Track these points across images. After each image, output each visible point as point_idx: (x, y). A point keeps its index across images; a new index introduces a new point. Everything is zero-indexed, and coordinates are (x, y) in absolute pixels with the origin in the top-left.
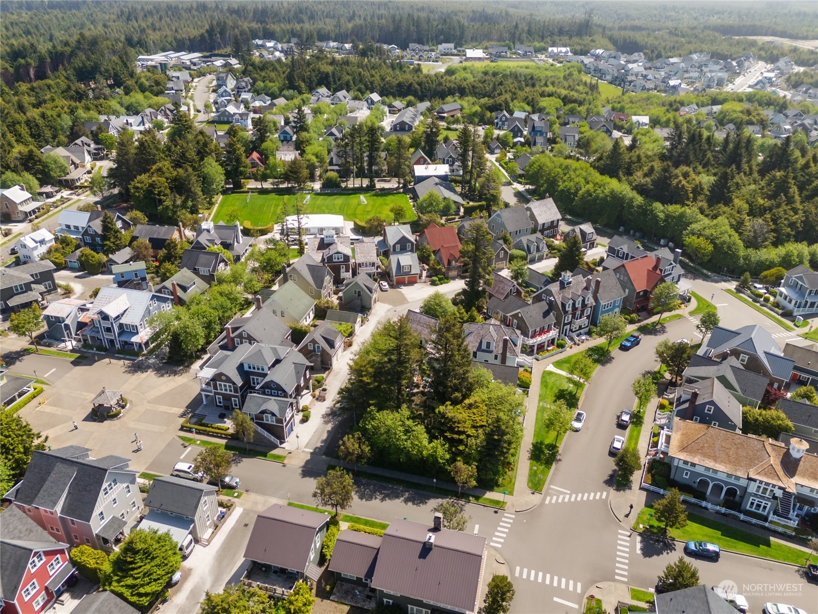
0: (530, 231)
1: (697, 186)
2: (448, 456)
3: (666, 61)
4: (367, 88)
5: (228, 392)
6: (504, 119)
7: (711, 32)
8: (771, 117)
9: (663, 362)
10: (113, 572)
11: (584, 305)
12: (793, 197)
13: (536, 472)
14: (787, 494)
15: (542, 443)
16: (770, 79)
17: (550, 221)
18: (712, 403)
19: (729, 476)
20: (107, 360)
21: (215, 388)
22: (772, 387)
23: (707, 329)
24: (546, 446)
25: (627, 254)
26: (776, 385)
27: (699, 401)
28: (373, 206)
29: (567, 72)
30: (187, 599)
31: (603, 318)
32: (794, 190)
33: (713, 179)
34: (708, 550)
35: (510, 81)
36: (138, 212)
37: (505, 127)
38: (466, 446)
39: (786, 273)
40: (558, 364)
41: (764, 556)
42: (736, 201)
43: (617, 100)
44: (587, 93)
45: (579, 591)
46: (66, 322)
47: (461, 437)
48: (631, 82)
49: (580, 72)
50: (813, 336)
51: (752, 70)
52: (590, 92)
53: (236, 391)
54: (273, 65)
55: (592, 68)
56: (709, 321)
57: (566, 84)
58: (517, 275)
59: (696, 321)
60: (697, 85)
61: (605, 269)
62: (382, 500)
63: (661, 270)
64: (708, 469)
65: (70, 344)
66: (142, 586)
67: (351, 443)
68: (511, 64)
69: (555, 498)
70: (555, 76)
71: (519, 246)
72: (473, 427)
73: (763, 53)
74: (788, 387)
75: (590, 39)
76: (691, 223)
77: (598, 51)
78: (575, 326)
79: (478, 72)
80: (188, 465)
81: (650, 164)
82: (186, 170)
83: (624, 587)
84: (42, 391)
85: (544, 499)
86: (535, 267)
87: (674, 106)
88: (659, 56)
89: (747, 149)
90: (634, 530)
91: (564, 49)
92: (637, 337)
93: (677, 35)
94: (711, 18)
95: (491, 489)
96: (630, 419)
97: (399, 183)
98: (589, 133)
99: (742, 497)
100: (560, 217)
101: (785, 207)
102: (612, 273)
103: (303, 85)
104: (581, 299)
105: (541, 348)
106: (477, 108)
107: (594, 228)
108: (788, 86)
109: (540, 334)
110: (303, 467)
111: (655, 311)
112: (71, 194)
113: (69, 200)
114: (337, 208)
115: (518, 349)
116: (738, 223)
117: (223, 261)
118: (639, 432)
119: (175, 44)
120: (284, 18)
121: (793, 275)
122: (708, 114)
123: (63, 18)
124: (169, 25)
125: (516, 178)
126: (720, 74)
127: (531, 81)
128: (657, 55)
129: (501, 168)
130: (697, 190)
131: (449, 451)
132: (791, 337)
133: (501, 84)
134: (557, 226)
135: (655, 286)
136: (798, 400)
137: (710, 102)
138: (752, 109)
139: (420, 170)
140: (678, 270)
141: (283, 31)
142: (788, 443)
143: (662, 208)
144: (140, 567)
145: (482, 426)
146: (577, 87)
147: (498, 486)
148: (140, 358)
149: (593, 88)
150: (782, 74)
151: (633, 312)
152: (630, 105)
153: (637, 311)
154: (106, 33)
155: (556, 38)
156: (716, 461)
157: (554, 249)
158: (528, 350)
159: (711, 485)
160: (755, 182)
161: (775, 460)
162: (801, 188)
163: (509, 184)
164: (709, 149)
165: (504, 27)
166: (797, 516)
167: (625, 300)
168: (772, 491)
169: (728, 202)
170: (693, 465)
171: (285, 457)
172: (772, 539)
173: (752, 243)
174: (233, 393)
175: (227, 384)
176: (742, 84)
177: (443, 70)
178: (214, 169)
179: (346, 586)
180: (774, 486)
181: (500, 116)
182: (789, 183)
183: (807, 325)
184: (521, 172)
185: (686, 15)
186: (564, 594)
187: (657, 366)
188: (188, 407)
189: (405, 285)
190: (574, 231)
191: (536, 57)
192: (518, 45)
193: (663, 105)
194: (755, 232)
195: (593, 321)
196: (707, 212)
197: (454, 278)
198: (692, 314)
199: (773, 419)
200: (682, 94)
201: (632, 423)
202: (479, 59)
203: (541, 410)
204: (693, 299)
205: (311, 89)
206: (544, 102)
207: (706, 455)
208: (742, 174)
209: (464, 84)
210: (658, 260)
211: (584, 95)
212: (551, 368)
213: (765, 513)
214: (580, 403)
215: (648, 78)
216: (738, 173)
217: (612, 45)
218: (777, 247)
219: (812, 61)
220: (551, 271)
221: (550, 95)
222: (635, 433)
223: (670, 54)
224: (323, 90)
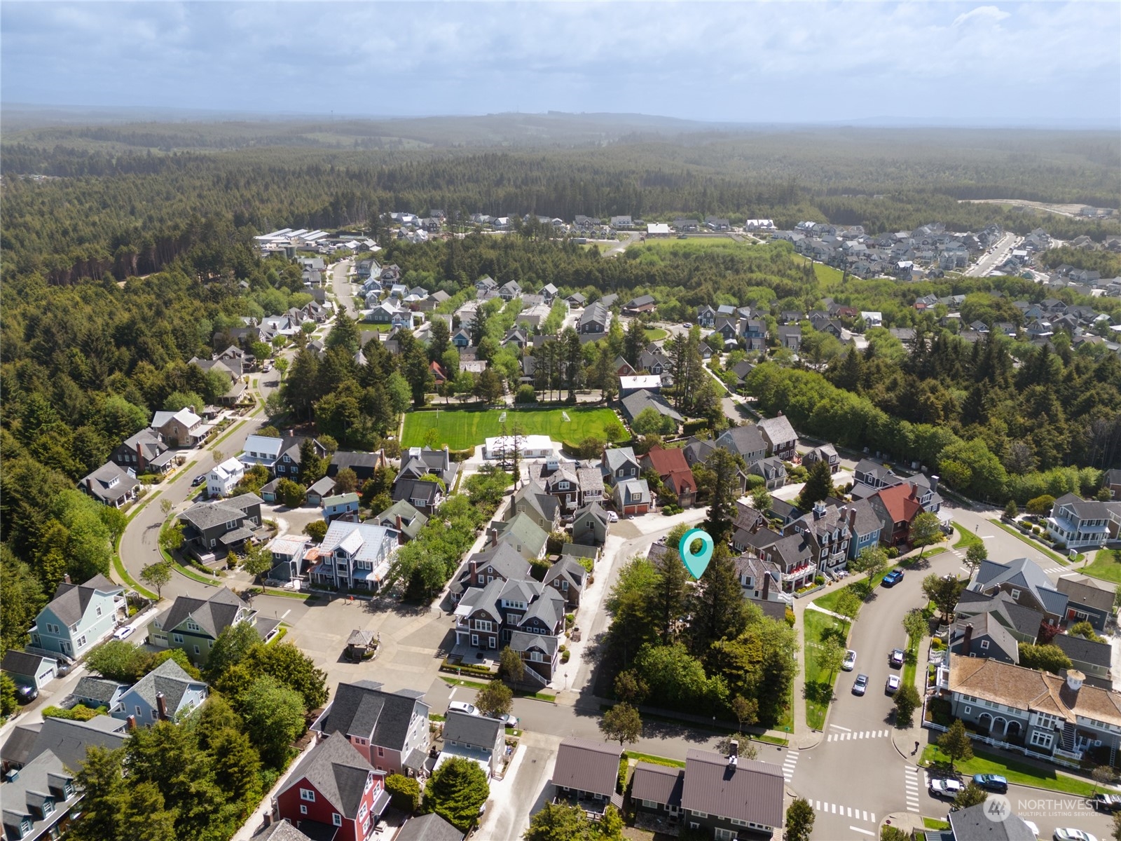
0: (764, 453)
1: (947, 403)
2: (728, 692)
3: (892, 235)
4: (539, 277)
5: (486, 631)
6: (709, 315)
7: (944, 197)
8: (1025, 310)
9: (931, 598)
10: (435, 795)
11: (841, 538)
12: (1056, 415)
13: (813, 710)
14: (1068, 725)
15: (814, 683)
16: (1022, 258)
17: (785, 441)
18: (987, 637)
19: (1011, 709)
20: (341, 600)
21: (473, 626)
22: (1048, 622)
23: (974, 563)
24: (820, 685)
25: (878, 480)
26: (1051, 622)
27: (974, 636)
28: (578, 423)
29: (774, 253)
30: (497, 827)
31: (861, 551)
32: (1057, 406)
33: (964, 394)
34: (996, 782)
35: (707, 265)
36: (329, 437)
37: (712, 324)
38: (745, 681)
39: (1055, 502)
40: (819, 602)
41: (1051, 788)
42: (993, 420)
43: (840, 289)
44: (801, 279)
45: (874, 820)
46: (293, 560)
47: (740, 672)
48: (852, 263)
49: (789, 252)
50: (1089, 571)
51: (999, 245)
52: (805, 278)
53: (494, 629)
54: (421, 248)
55: (804, 246)
56: (976, 554)
57: (775, 268)
58: (760, 503)
59: (961, 555)
60: (932, 266)
61: (856, 498)
62: (663, 738)
63: (918, 499)
64: (988, 703)
65: (297, 584)
66: (463, 809)
67: (627, 679)
68: (704, 240)
69: (836, 736)
70: (760, 258)
71: (755, 471)
72: (751, 662)
73: (1010, 224)
74: (1065, 624)
75: (796, 208)
76: (945, 445)
77: (807, 224)
78: (832, 561)
79: (666, 253)
80: (463, 704)
81: (892, 377)
82: (377, 390)
83: (917, 817)
84: (285, 633)
85: (826, 737)
86: (776, 493)
87: (909, 297)
88: (882, 229)
89: (1000, 360)
90: (920, 765)
91: (766, 222)
92: (900, 573)
93: (901, 201)
94: (942, 174)
95: (771, 728)
96: (904, 657)
97: (603, 396)
98: (815, 334)
99: (1025, 731)
100: (795, 437)
101: (1048, 427)
102: (866, 501)
103: (463, 274)
104: (837, 531)
105: (799, 584)
106: (674, 302)
107: (837, 449)
108: (1045, 266)
109: (797, 570)
110: (575, 706)
111: (915, 544)
112: (233, 414)
113: (234, 421)
114: (539, 426)
115: (780, 586)
116: (997, 445)
117: (439, 491)
118: (914, 672)
119: (292, 220)
120: (416, 183)
121: (1063, 504)
122: (949, 306)
123: (142, 184)
124: (277, 195)
125: (735, 388)
126: (959, 253)
127: (731, 264)
128: (879, 228)
129: (714, 376)
130: (948, 408)
131: (729, 686)
132: (1066, 572)
133: (697, 269)
134: (793, 447)
135: (915, 516)
136: (1075, 635)
137: (951, 291)
138: (1002, 301)
139: (627, 382)
140: (937, 499)
141: (420, 200)
142: (1065, 676)
143: (911, 427)
144: (460, 790)
145: (758, 662)
146: (789, 272)
147: (777, 724)
148: (375, 598)
149: (809, 272)
150: (1036, 249)
151: (892, 545)
152: (857, 295)
153: (896, 544)
154: (202, 205)
155: (755, 207)
156: (996, 695)
157: (794, 474)
158: (787, 587)
159: (993, 720)
160: (1012, 397)
161: (1054, 692)
162: (1066, 402)
163: (728, 395)
164: (957, 359)
165: (689, 194)
166: (1081, 750)
167: (883, 532)
168: (1053, 723)
169: (983, 421)
170: (974, 699)
171: (554, 697)
172: (1057, 772)
173: (1014, 468)
174: (491, 632)
175: (486, 622)
176: (986, 266)
177: (622, 250)
178: (402, 385)
179: (647, 815)
180: (1055, 717)
181: (704, 312)
182: (1049, 399)
183: (1081, 560)
184: (740, 382)
185: (909, 171)
186: (860, 823)
187: (925, 603)
188: (441, 647)
189: (635, 515)
190: (814, 453)
191: (733, 230)
192: (709, 217)
193: (896, 296)
194: (1017, 455)
195: (851, 555)
196: (961, 432)
197: (687, 507)
198: (955, 547)
199: (1050, 654)
200: (915, 278)
201: (906, 662)
202: (664, 235)
203: (809, 650)
204: (955, 531)
205: (473, 280)
206: (753, 293)
207: (985, 689)
208: (997, 388)
209: (654, 270)
210: (915, 488)
211: (798, 284)
212: (812, 606)
213: (1049, 748)
214: (848, 642)
215: (873, 258)
216: (992, 387)
217: (823, 216)
218: (1043, 472)
219: (1071, 233)
220: (796, 500)
221: (759, 284)
222: (910, 672)
223: (895, 226)
224: (488, 281)
